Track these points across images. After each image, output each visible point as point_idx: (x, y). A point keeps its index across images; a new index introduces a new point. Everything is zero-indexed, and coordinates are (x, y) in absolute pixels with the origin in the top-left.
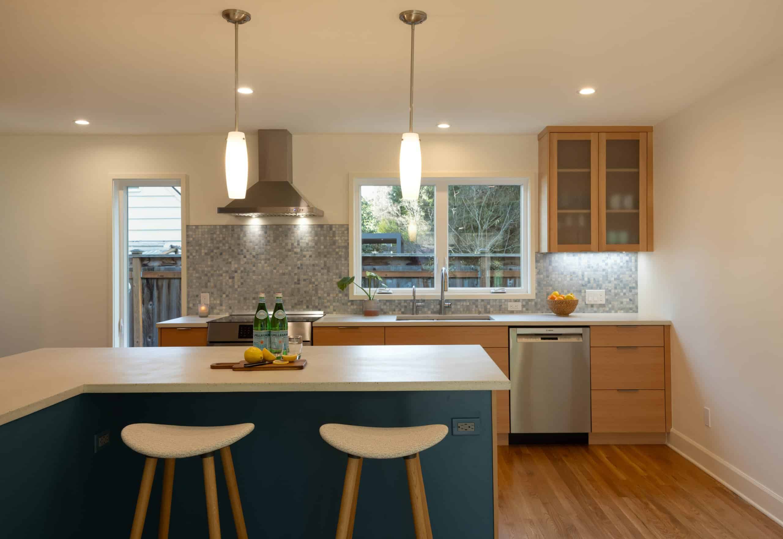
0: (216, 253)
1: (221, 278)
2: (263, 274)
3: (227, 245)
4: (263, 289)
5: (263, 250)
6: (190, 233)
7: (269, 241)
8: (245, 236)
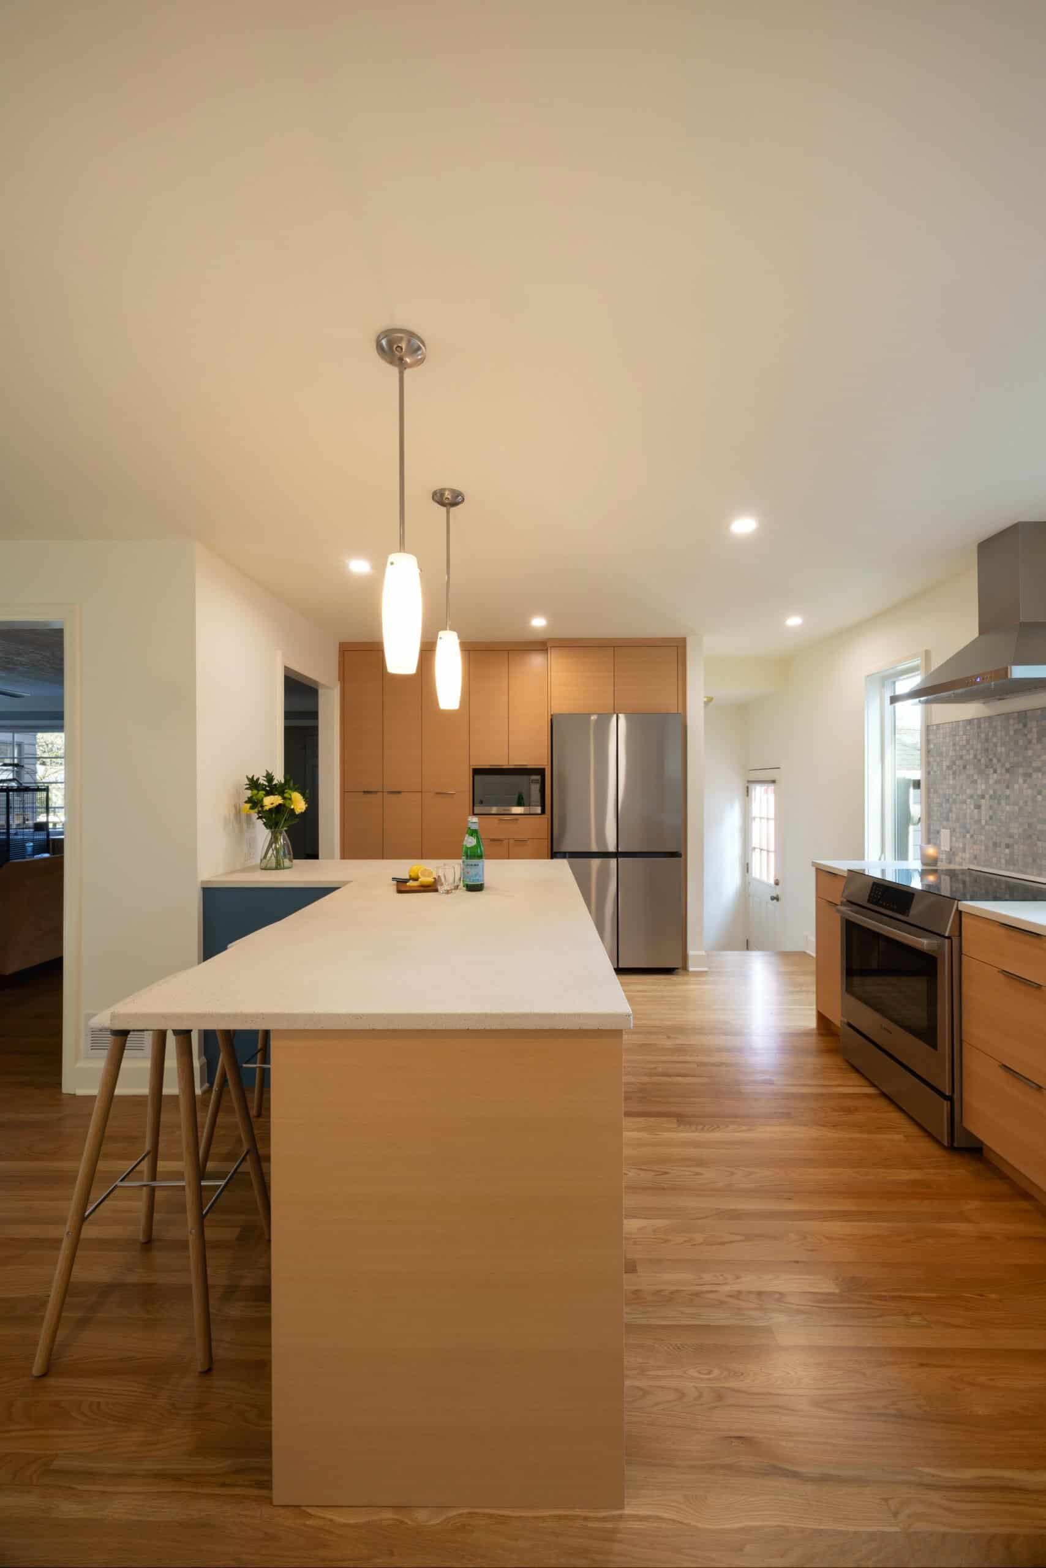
0: (959, 766)
1: (964, 807)
2: (1021, 803)
3: (972, 752)
4: (1021, 830)
5: (1021, 759)
6: (931, 737)
7: (1030, 742)
8: (994, 734)
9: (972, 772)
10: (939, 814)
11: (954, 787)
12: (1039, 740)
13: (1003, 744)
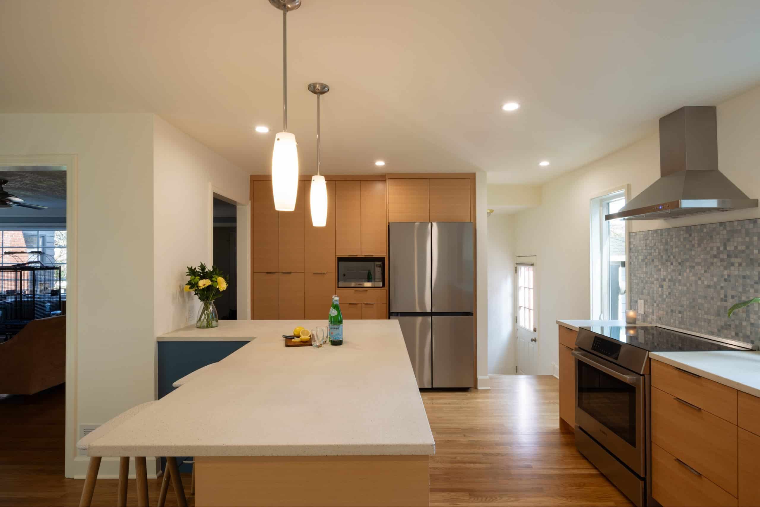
0: (649, 259)
1: (653, 286)
2: (688, 285)
3: (657, 251)
4: (688, 302)
5: (688, 257)
6: (632, 240)
7: (693, 246)
8: (671, 240)
9: (657, 264)
10: (637, 290)
11: (646, 273)
12: (699, 245)
13: (677, 247)
